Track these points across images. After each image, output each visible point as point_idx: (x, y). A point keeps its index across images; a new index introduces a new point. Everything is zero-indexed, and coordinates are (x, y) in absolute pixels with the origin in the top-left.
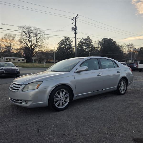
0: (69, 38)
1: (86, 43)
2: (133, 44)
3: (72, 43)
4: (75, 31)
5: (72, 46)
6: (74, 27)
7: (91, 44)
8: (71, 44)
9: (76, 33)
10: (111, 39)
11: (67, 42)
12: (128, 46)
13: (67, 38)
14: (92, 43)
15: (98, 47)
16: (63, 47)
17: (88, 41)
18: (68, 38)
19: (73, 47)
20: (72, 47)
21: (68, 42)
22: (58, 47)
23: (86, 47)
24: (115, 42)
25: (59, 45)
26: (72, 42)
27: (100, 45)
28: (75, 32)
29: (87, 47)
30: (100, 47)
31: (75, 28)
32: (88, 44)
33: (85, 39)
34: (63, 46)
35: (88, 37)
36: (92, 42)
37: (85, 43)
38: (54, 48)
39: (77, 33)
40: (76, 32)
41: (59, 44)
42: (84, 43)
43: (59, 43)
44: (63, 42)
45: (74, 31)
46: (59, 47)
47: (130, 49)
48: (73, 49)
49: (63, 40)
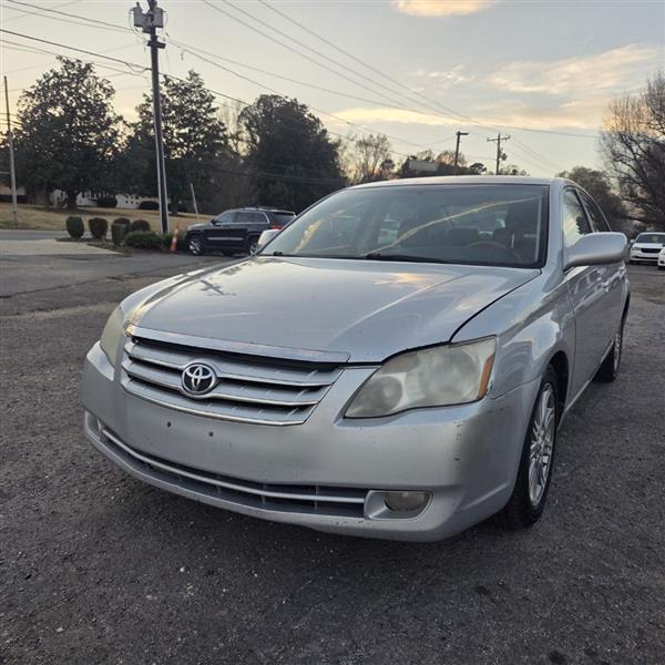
0: (88, 67)
1: (182, 106)
2: (384, 139)
3: (109, 100)
4: (151, 30)
5: (109, 114)
6: (145, 9)
7: (210, 116)
8: (105, 102)
9: (155, 45)
10: (300, 102)
11: (77, 89)
12: (364, 144)
13: (80, 70)
14: (214, 110)
15: (236, 137)
16: (57, 115)
17: (191, 102)
18: (83, 67)
19: (116, 122)
20: (109, 121)
21: (88, 90)
22: (23, 109)
23: (183, 131)
24: (318, 121)
25: (29, 99)
26: (108, 96)
27: (248, 128)
28: (148, 37)
29: (186, 130)
30: (245, 135)
31: (151, 16)
32: (193, 113)
33: (176, 88)
34: (60, 109)
35: (193, 75)
36: (213, 105)
37: (180, 110)
38: (8, 114)
39: (163, 46)
40: (154, 38)
41: (29, 94)
42: (174, 108)
43: (32, 91)
44: (56, 86)
45: (144, 32)
46: (35, 111)
47: (372, 160)
48: (115, 134)
49: (56, 75)
